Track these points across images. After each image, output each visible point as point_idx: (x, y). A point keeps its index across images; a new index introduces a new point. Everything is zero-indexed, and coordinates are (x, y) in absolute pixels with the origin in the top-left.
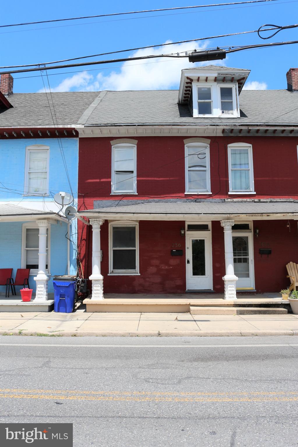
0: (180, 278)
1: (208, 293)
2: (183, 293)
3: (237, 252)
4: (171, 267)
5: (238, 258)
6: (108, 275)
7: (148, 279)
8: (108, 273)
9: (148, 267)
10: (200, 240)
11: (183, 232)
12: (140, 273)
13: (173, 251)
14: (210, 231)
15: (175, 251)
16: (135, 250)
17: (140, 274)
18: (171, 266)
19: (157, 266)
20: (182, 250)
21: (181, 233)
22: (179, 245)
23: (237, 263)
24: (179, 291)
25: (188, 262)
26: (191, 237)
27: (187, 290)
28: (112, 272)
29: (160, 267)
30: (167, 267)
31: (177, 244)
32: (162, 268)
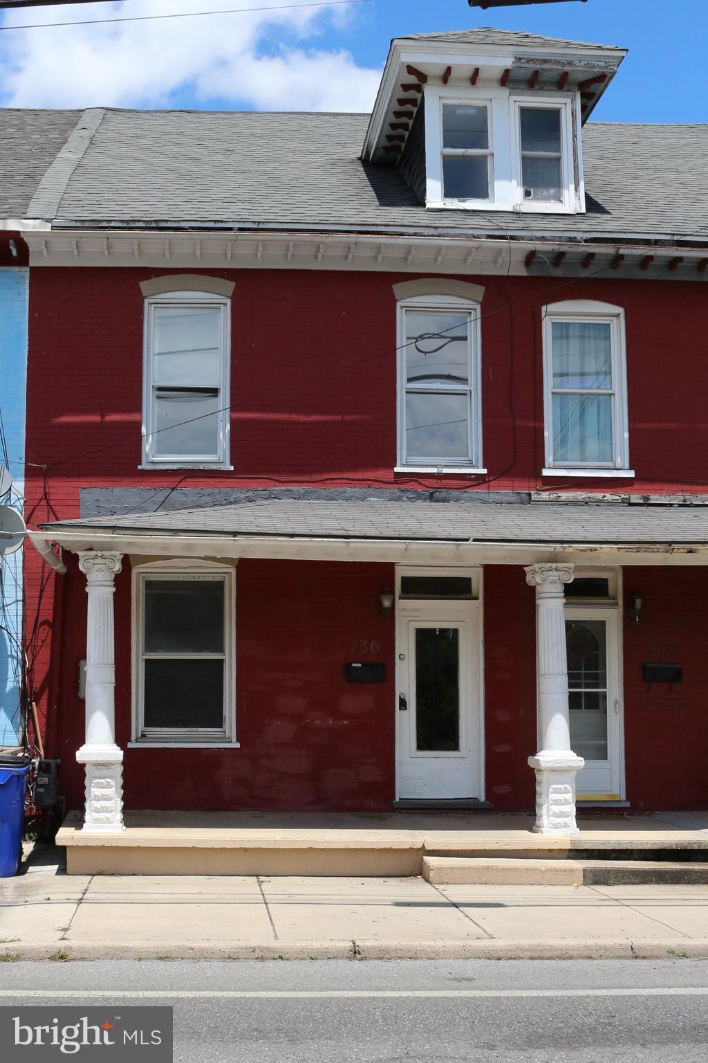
0: (375, 760)
1: (466, 812)
2: (386, 811)
3: (583, 672)
4: (346, 722)
6: (133, 745)
7: (264, 762)
8: (130, 741)
9: (266, 721)
10: (441, 630)
11: (387, 603)
12: (238, 740)
13: (353, 665)
14: (477, 598)
15: (360, 665)
16: (221, 662)
17: (238, 745)
18: (346, 716)
19: (297, 718)
20: (383, 665)
21: (380, 603)
22: (375, 647)
24: (372, 803)
25: (403, 704)
26: (413, 619)
27: (397, 800)
28: (143, 736)
29: (309, 720)
30: (331, 722)
31: (365, 642)
32: (316, 722)
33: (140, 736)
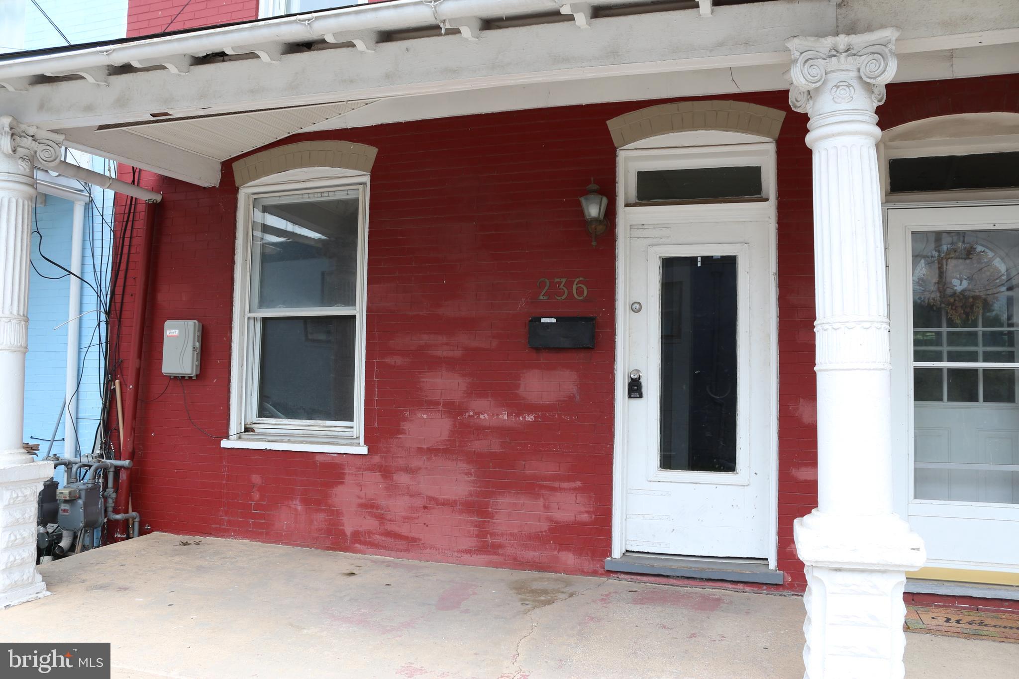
0: (578, 484)
1: (741, 586)
2: (595, 573)
3: (945, 329)
4: (530, 418)
5: (951, 371)
6: (225, 444)
7: (403, 479)
8: (227, 437)
9: (407, 414)
10: (705, 259)
11: (593, 210)
12: (366, 443)
13: (544, 320)
14: (767, 200)
15: (554, 320)
16: (354, 317)
17: (363, 450)
18: (531, 408)
19: (453, 409)
20: (592, 319)
21: (581, 213)
22: (579, 290)
23: (945, 403)
24: (569, 558)
25: (635, 388)
26: (655, 241)
27: (617, 553)
28: (247, 430)
29: (471, 414)
30: (505, 417)
31: (564, 280)
32: (482, 417)
33: (243, 430)
